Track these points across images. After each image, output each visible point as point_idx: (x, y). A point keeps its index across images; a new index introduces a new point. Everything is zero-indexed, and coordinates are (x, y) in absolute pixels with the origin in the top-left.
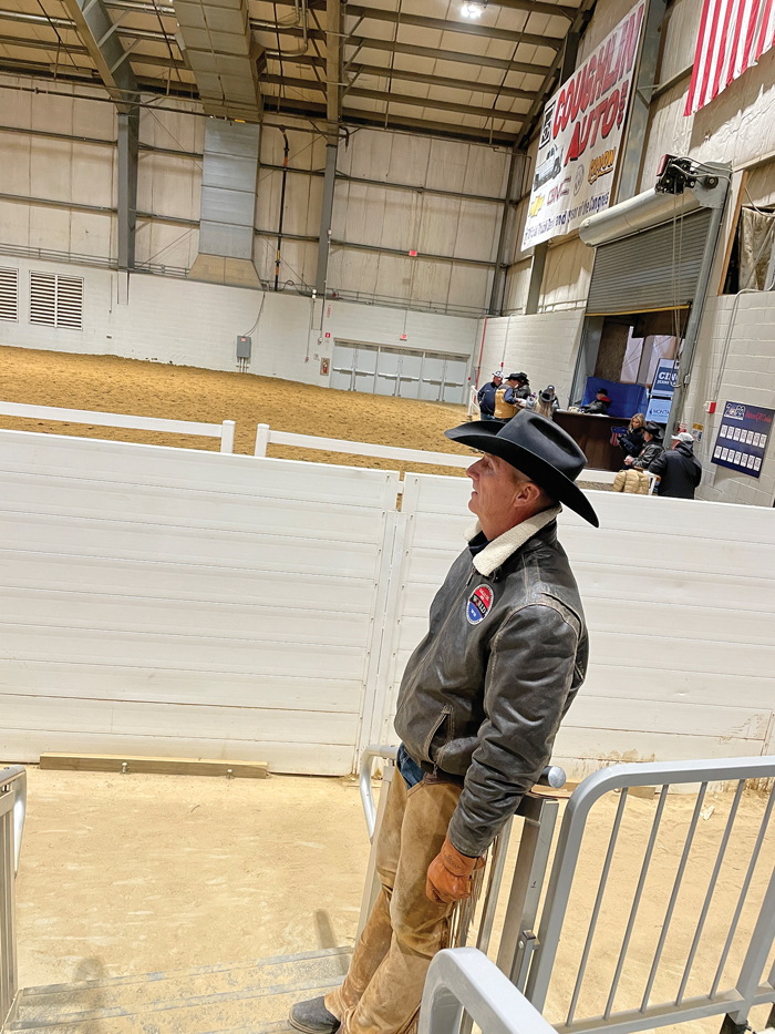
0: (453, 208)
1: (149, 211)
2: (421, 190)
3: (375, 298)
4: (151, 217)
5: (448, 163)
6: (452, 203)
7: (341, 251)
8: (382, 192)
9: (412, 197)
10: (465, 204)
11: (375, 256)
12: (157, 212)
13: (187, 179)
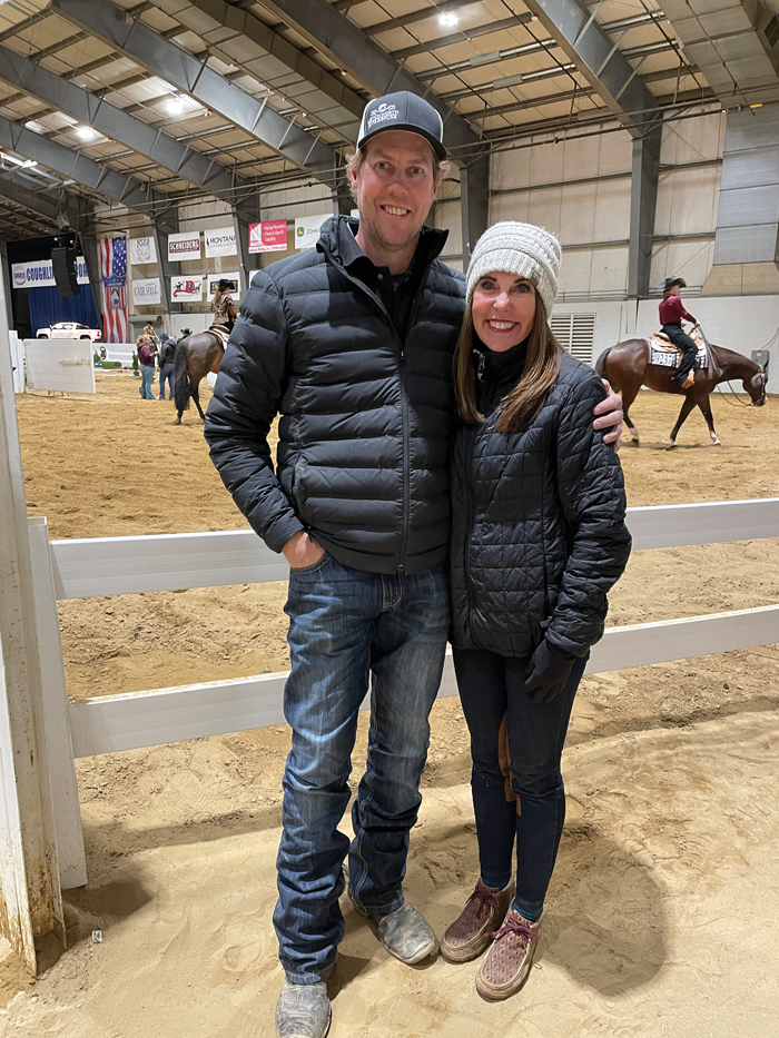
1: (666, 233)
4: (668, 239)
12: (675, 233)
13: (709, 189)
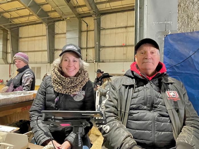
1: (57, 48)
7: (104, 49)
11: (114, 48)
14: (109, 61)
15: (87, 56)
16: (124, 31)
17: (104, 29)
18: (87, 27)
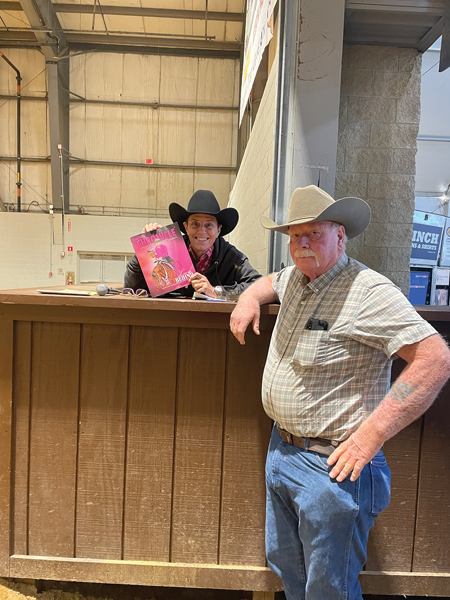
0: (189, 119)
2: (155, 106)
3: (121, 210)
5: (179, 77)
6: (188, 115)
7: (83, 169)
8: (119, 111)
9: (148, 113)
10: (201, 116)
11: (117, 171)
14: (101, 209)
15: (19, 187)
16: (150, 117)
17: (83, 100)
18: (19, 84)
